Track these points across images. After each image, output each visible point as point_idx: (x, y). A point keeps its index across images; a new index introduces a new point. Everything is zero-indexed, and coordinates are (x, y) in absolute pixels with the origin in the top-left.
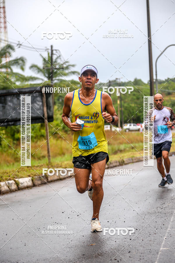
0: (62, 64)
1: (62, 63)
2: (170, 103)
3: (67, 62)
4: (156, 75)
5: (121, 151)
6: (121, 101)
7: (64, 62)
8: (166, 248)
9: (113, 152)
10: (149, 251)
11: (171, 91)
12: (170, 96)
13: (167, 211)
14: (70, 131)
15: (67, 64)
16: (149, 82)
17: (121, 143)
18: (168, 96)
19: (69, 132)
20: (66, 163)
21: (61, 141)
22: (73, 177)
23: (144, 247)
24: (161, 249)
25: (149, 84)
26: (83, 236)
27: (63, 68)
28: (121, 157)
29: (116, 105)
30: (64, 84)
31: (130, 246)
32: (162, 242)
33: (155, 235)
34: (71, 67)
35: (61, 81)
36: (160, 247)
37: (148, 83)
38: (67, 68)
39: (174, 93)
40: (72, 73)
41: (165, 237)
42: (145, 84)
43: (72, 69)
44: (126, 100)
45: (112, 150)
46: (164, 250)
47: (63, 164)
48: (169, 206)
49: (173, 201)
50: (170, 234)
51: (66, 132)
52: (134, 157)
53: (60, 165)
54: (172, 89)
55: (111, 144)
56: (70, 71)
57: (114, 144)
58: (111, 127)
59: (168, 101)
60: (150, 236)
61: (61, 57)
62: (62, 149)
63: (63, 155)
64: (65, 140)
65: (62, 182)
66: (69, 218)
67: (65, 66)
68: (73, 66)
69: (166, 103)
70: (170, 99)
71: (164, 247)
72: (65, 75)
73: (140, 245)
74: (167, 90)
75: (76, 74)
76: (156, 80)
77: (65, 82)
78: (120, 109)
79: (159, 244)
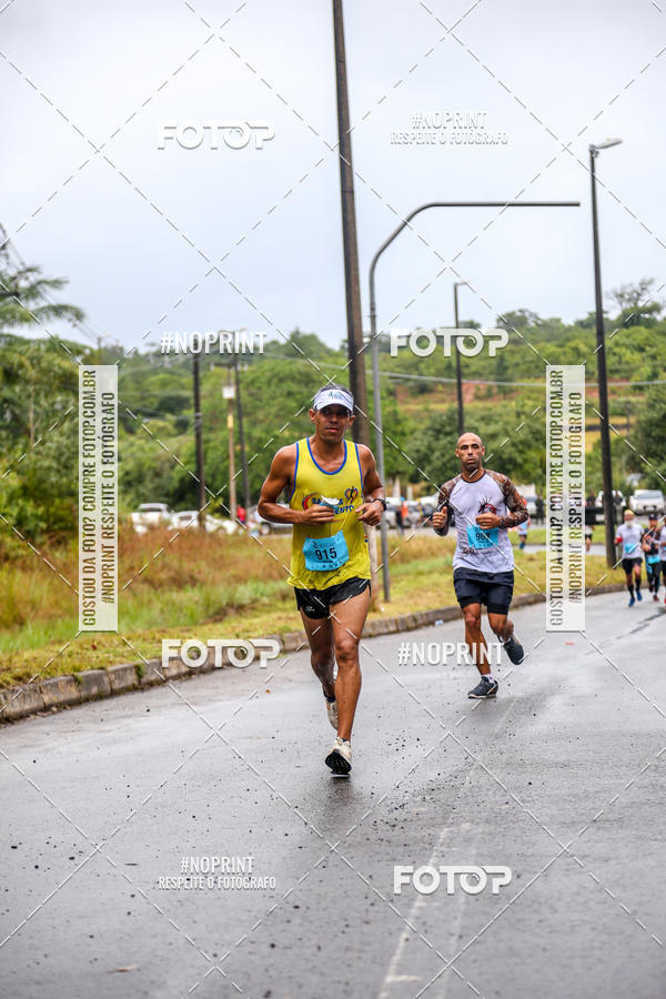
0: (14, 279)
1: (12, 272)
2: (427, 423)
3: (30, 270)
4: (373, 317)
5: (240, 609)
6: (239, 417)
7: (21, 268)
8: (409, 975)
9: (211, 611)
10: (342, 987)
11: (428, 379)
12: (427, 397)
13: (413, 834)
14: (43, 532)
15: (33, 278)
16: (346, 346)
17: (240, 580)
18: (421, 398)
19: (39, 540)
20: (26, 655)
21: (10, 571)
22: (54, 709)
23: (322, 974)
24: (390, 979)
25: (347, 354)
26: (92, 937)
27: (17, 294)
28: (237, 631)
29: (222, 435)
30: (21, 354)
31: (272, 972)
32: (392, 954)
33: (366, 928)
34: (47, 288)
35: (10, 344)
36: (385, 973)
37: (342, 347)
38: (32, 292)
39: (440, 388)
40: (51, 314)
41: (405, 935)
42: (329, 352)
43: (53, 297)
44: (261, 415)
45: (208, 606)
46: (402, 983)
47: (15, 659)
48: (420, 816)
49: (434, 794)
50: (421, 921)
51: (30, 536)
52: (289, 631)
53: (5, 666)
54: (432, 370)
55: (203, 583)
56: (43, 304)
57: (214, 583)
58: (201, 519)
59: (417, 416)
60: (347, 930)
61: (9, 250)
62: (12, 602)
63: (17, 627)
64: (24, 569)
65: (11, 728)
66: (37, 867)
67: (23, 284)
68: (56, 284)
69: (411, 424)
70: (427, 410)
71: (399, 973)
72: (25, 319)
73: (310, 965)
74: (414, 377)
75: (69, 315)
76: (373, 336)
77: (24, 348)
78: (238, 448)
79: (382, 962)
